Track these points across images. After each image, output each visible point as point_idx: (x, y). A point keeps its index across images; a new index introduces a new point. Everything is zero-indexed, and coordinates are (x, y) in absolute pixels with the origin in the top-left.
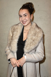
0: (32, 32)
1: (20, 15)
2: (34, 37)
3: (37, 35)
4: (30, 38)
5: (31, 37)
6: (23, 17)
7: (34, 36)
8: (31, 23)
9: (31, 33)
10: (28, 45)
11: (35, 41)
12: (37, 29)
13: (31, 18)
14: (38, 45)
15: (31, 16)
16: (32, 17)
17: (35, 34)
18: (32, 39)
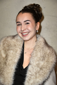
0: (39, 54)
1: (18, 22)
2: (42, 63)
3: (46, 59)
4: (35, 64)
5: (37, 62)
6: (23, 25)
7: (42, 60)
8: (37, 38)
9: (36, 56)
10: (33, 77)
11: (44, 69)
12: (47, 48)
13: (37, 29)
14: (49, 77)
15: (36, 25)
16: (38, 26)
17: (43, 58)
18: (38, 65)
